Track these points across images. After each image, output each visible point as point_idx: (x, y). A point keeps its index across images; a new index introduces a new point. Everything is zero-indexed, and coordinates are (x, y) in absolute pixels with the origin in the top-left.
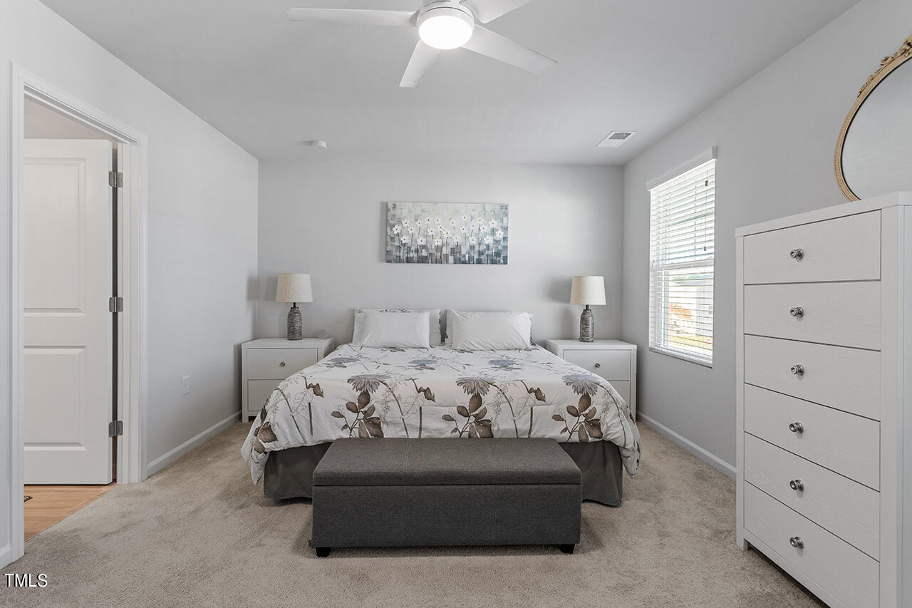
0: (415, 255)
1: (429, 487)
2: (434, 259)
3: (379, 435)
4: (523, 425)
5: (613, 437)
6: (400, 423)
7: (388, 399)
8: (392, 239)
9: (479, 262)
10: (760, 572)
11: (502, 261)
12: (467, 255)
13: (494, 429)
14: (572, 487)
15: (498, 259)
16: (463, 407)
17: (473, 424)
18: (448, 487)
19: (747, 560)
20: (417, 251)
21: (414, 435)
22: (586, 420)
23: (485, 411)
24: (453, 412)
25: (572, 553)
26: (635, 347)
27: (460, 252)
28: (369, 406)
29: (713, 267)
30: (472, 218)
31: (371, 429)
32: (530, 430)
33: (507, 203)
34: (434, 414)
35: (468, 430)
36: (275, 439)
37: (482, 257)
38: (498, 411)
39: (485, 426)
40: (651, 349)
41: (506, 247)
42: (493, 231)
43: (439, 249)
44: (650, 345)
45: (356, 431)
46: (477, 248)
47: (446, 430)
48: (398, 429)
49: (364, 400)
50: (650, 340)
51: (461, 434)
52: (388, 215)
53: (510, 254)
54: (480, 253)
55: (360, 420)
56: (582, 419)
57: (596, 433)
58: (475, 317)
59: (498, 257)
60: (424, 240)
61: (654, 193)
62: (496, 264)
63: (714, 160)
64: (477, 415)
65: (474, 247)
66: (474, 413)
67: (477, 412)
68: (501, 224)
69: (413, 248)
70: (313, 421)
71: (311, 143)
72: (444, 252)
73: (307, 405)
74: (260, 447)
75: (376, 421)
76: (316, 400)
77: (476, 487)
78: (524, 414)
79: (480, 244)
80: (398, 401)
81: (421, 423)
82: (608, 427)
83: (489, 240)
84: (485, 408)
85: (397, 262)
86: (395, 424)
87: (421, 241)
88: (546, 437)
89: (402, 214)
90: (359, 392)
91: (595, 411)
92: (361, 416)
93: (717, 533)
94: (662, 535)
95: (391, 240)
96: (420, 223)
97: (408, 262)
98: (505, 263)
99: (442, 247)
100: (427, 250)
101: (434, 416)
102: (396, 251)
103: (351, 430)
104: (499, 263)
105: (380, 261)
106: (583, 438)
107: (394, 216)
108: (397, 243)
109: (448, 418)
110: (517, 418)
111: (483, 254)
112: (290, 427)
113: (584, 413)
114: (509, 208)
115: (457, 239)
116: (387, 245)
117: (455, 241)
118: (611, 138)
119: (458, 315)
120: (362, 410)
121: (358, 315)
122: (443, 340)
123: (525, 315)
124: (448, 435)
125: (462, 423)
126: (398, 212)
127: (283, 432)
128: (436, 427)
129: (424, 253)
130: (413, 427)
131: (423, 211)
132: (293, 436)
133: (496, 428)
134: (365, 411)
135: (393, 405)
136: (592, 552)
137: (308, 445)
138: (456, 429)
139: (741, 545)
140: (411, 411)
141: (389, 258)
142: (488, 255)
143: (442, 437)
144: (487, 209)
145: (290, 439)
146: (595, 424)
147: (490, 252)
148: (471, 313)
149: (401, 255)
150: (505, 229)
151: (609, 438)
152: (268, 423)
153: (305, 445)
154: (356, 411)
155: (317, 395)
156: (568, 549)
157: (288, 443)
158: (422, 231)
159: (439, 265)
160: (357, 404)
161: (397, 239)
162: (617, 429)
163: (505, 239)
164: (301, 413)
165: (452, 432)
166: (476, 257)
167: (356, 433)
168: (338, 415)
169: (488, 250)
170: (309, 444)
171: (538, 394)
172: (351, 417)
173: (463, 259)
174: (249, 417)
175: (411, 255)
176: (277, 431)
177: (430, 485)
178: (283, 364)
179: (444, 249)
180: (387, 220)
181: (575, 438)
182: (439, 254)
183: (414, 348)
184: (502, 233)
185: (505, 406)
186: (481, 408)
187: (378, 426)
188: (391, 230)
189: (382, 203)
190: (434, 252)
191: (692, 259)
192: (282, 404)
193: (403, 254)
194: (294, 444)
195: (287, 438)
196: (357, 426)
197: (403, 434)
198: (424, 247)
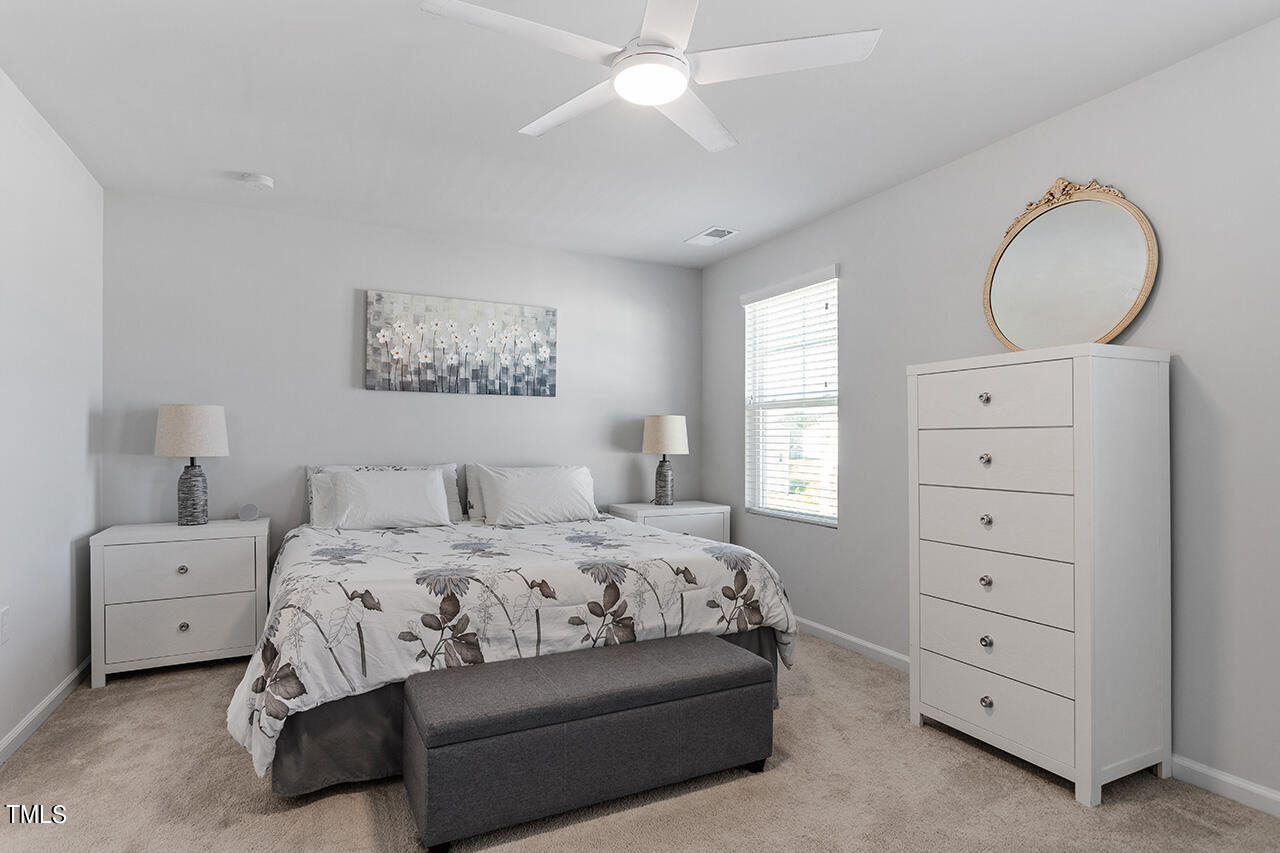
0: (415, 379)
1: (597, 718)
2: (446, 385)
3: (478, 660)
4: (673, 620)
5: (775, 621)
6: (509, 638)
7: (488, 603)
8: (376, 350)
9: (515, 392)
10: (946, 744)
11: (548, 392)
12: (497, 382)
13: (638, 628)
14: (764, 685)
15: (542, 388)
16: (595, 603)
17: (611, 626)
18: (621, 713)
19: (931, 737)
20: (418, 372)
21: (529, 652)
22: (745, 603)
23: (625, 606)
24: (583, 611)
25: (762, 771)
26: (727, 509)
27: (487, 377)
28: (459, 616)
29: (837, 407)
30: (504, 326)
31: (465, 651)
32: (681, 625)
33: (555, 307)
34: (556, 618)
35: (604, 634)
36: (302, 690)
37: (519, 385)
38: (641, 603)
39: (625, 626)
40: (748, 510)
41: (553, 372)
42: (535, 348)
43: (454, 370)
44: (747, 505)
45: (441, 658)
46: (511, 372)
47: (573, 638)
48: (506, 647)
49: (449, 608)
50: (747, 498)
51: (595, 642)
52: (366, 311)
53: (560, 381)
54: (517, 379)
55: (446, 640)
56: (741, 602)
57: (756, 619)
58: (518, 476)
59: (542, 386)
60: (430, 355)
61: (752, 311)
62: (539, 395)
63: (836, 279)
64: (615, 612)
65: (507, 369)
66: (612, 610)
67: (615, 608)
68: (547, 338)
69: (412, 368)
70: (366, 652)
71: (243, 176)
72: (462, 376)
73: (355, 626)
74: (280, 709)
75: (471, 639)
76: (370, 618)
77: (657, 706)
78: (673, 603)
79: (516, 365)
80: (503, 605)
81: (539, 633)
82: (769, 609)
83: (529, 360)
84: (625, 602)
85: (384, 389)
86: (501, 640)
87: (425, 357)
88: (700, 631)
89: (392, 311)
90: (440, 598)
91: (752, 590)
92: (448, 633)
93: (889, 716)
94: (840, 729)
95: (374, 353)
96: (424, 329)
97: (403, 389)
98: (553, 394)
99: (458, 367)
100: (435, 371)
101: (557, 621)
102: (382, 371)
103: (433, 658)
104: (544, 395)
105: (354, 385)
106: (742, 626)
107: (379, 314)
108: (384, 359)
109: (577, 622)
110: (665, 609)
111: (520, 381)
112: (326, 667)
113: (742, 594)
114: (558, 314)
115: (481, 357)
116: (366, 360)
117: (479, 359)
118: (707, 235)
119: (491, 473)
120: (450, 624)
121: (315, 478)
122: (465, 512)
123: (585, 470)
124: (577, 645)
125: (596, 626)
126: (386, 307)
127: (316, 677)
128: (561, 636)
129: (430, 376)
130: (528, 641)
131: (428, 309)
132: (331, 682)
133: (640, 627)
134: (454, 626)
135: (497, 611)
136: (783, 765)
137: (357, 693)
138: (588, 636)
139: (916, 721)
140: (524, 617)
141: (369, 381)
142: (527, 383)
143: (570, 650)
144: (526, 314)
145: (327, 688)
146: (753, 607)
147: (531, 378)
148: (512, 470)
149: (392, 377)
150: (553, 345)
151: (770, 622)
152: (288, 665)
153: (352, 694)
154: (439, 627)
155: (370, 609)
156: (757, 767)
157: (324, 695)
158: (426, 341)
159: (453, 396)
160: (439, 616)
161: (384, 351)
162: (779, 610)
163: (552, 359)
164: (345, 641)
165: (582, 641)
166: (510, 384)
167: (441, 662)
168: (409, 636)
169: (528, 375)
170: (360, 691)
171: (686, 575)
172: (432, 637)
173: (490, 387)
174: (107, 675)
175: (409, 378)
176: (305, 678)
177: (598, 715)
178: (183, 570)
179: (462, 370)
180: (367, 320)
181: (734, 628)
182: (453, 379)
183: (427, 526)
184: (548, 351)
185: (649, 596)
186: (619, 603)
187: (475, 646)
188: (374, 336)
189: (357, 292)
190: (445, 375)
191: (801, 397)
192: (309, 631)
193: (395, 377)
194: (334, 695)
195: (322, 687)
196: (443, 650)
197: (513, 653)
198: (429, 366)
